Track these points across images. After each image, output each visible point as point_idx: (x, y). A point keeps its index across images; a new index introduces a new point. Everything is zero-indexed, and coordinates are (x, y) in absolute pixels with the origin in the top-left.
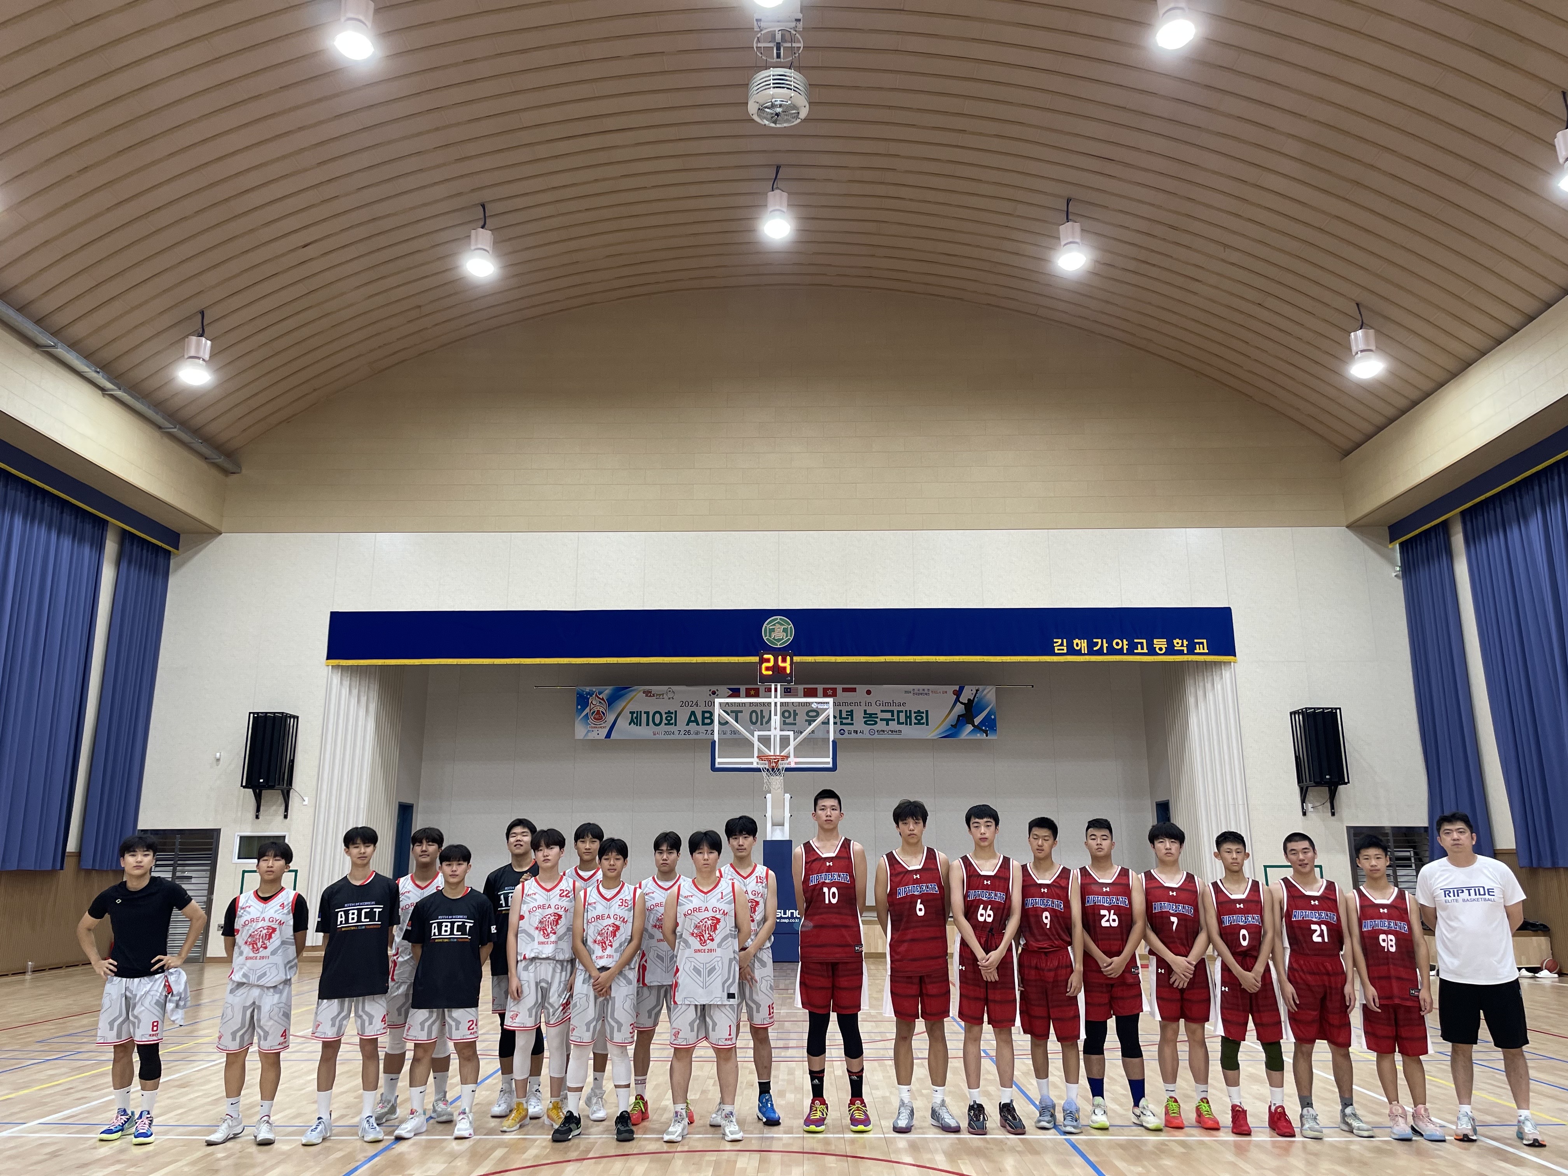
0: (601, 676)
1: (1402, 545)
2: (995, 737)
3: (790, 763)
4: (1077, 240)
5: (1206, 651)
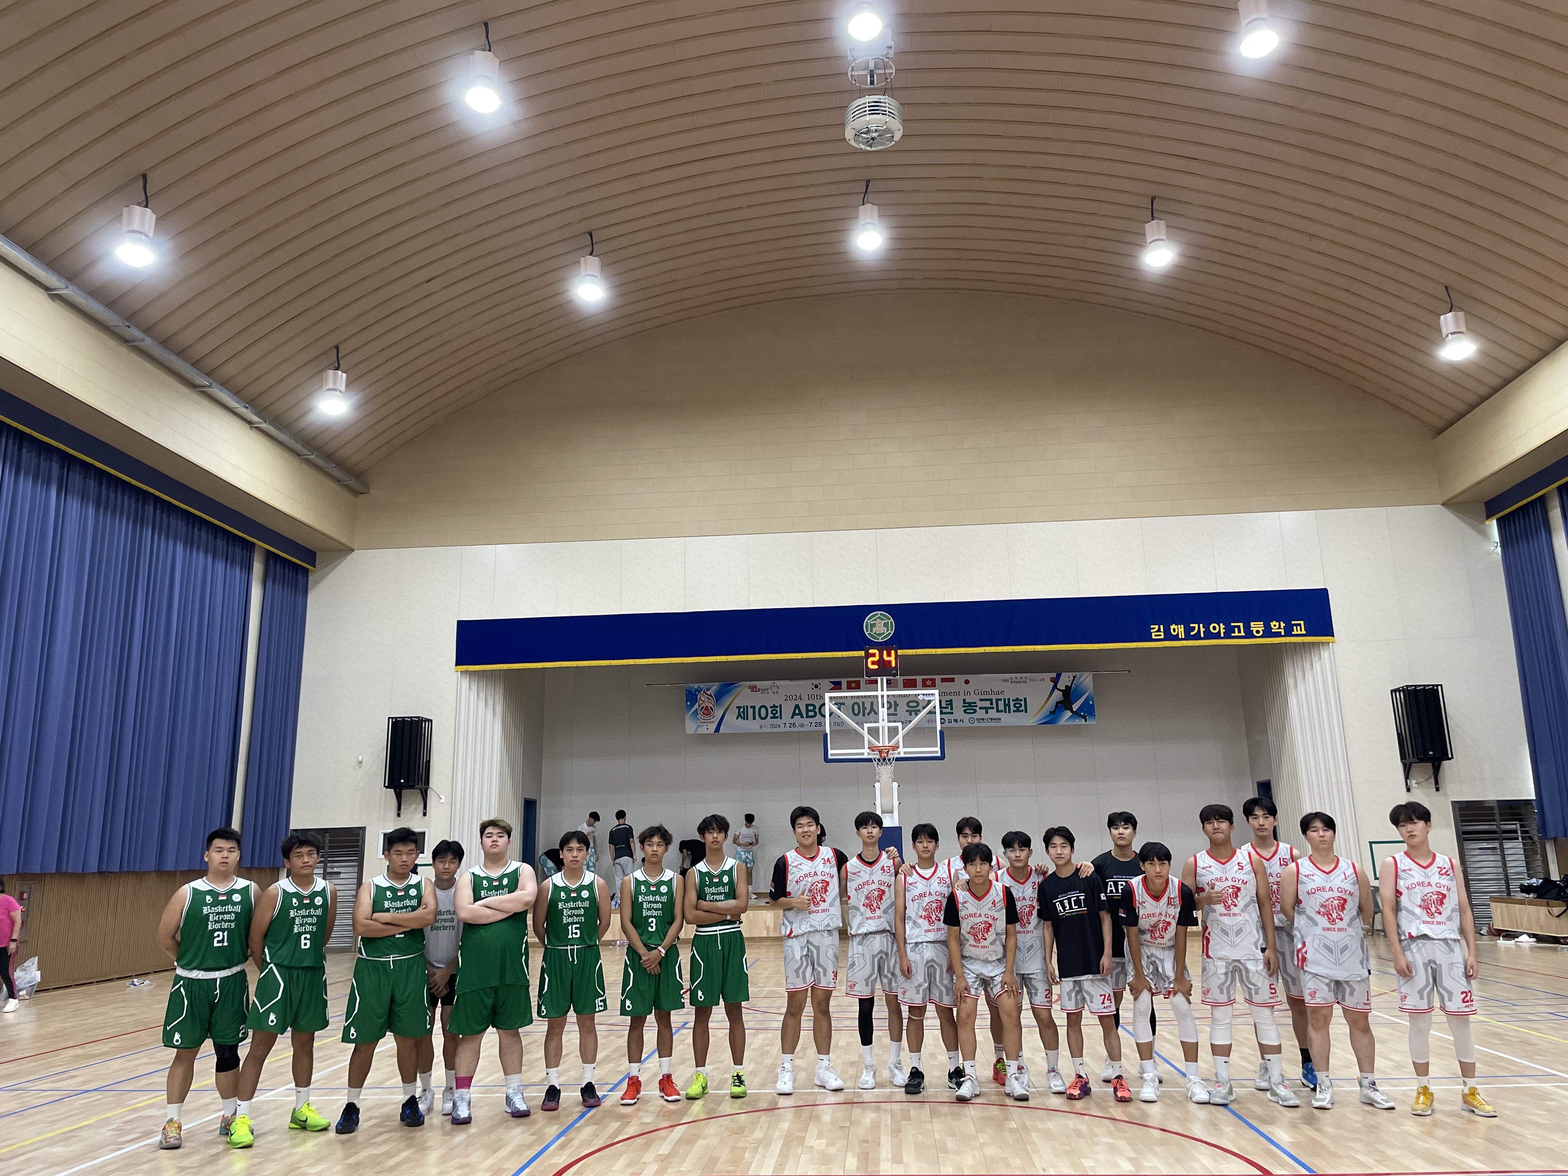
0: (707, 673)
1: (1500, 522)
2: (1094, 723)
3: (899, 753)
4: (1163, 237)
5: (1304, 632)
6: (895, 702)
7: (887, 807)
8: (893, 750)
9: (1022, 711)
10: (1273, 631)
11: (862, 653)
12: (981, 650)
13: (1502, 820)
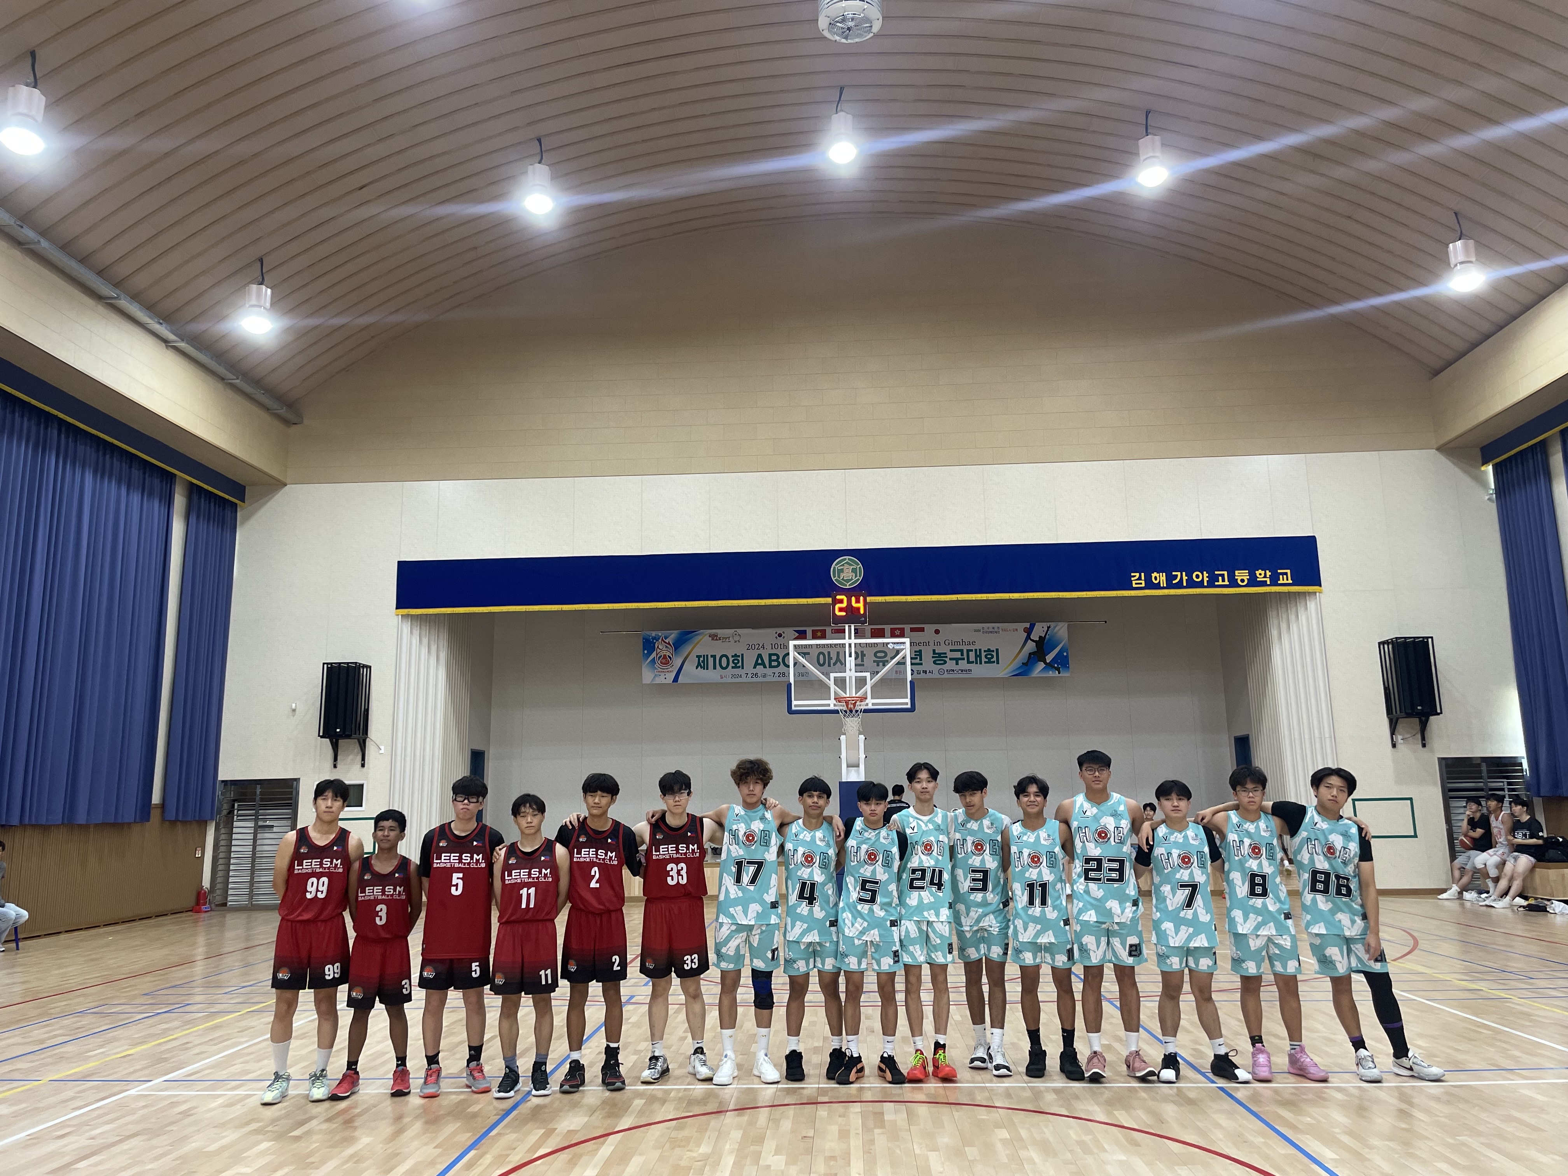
0: (666, 621)
1: (1496, 468)
2: (1068, 675)
3: (867, 705)
4: (1158, 154)
5: (1290, 581)
6: (862, 652)
7: (853, 761)
8: (861, 701)
9: (994, 662)
10: (1258, 579)
11: (829, 600)
12: (954, 597)
13: (1489, 777)
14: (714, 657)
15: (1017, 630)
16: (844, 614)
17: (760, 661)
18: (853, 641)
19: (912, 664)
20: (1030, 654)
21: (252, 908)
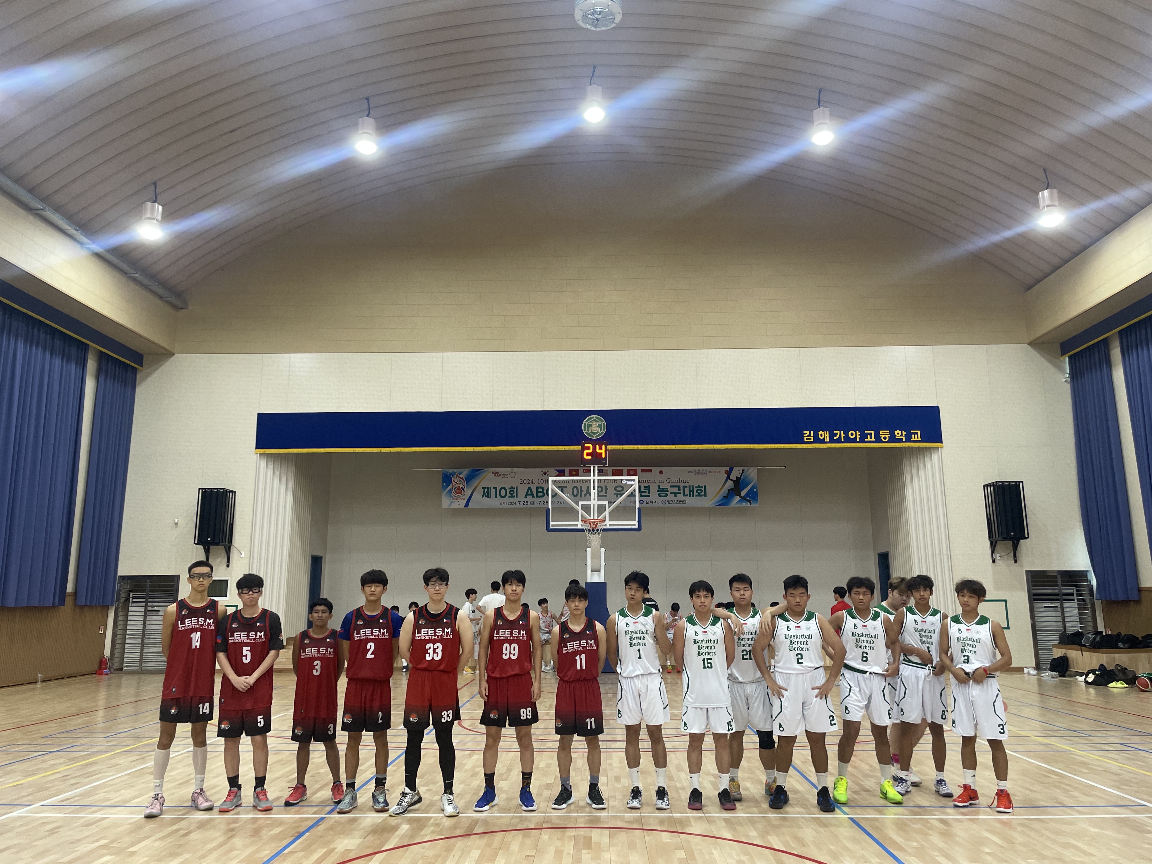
0: (460, 461)
1: (1070, 358)
2: (757, 506)
3: (606, 525)
4: (828, 121)
5: (920, 439)
6: (606, 486)
7: (596, 567)
8: (601, 522)
9: (702, 495)
10: (896, 437)
11: (580, 447)
12: (672, 448)
13: (1063, 586)
14: (495, 488)
15: (720, 472)
16: (590, 457)
17: (529, 492)
18: (597, 478)
19: (641, 496)
20: (729, 490)
21: (141, 672)
